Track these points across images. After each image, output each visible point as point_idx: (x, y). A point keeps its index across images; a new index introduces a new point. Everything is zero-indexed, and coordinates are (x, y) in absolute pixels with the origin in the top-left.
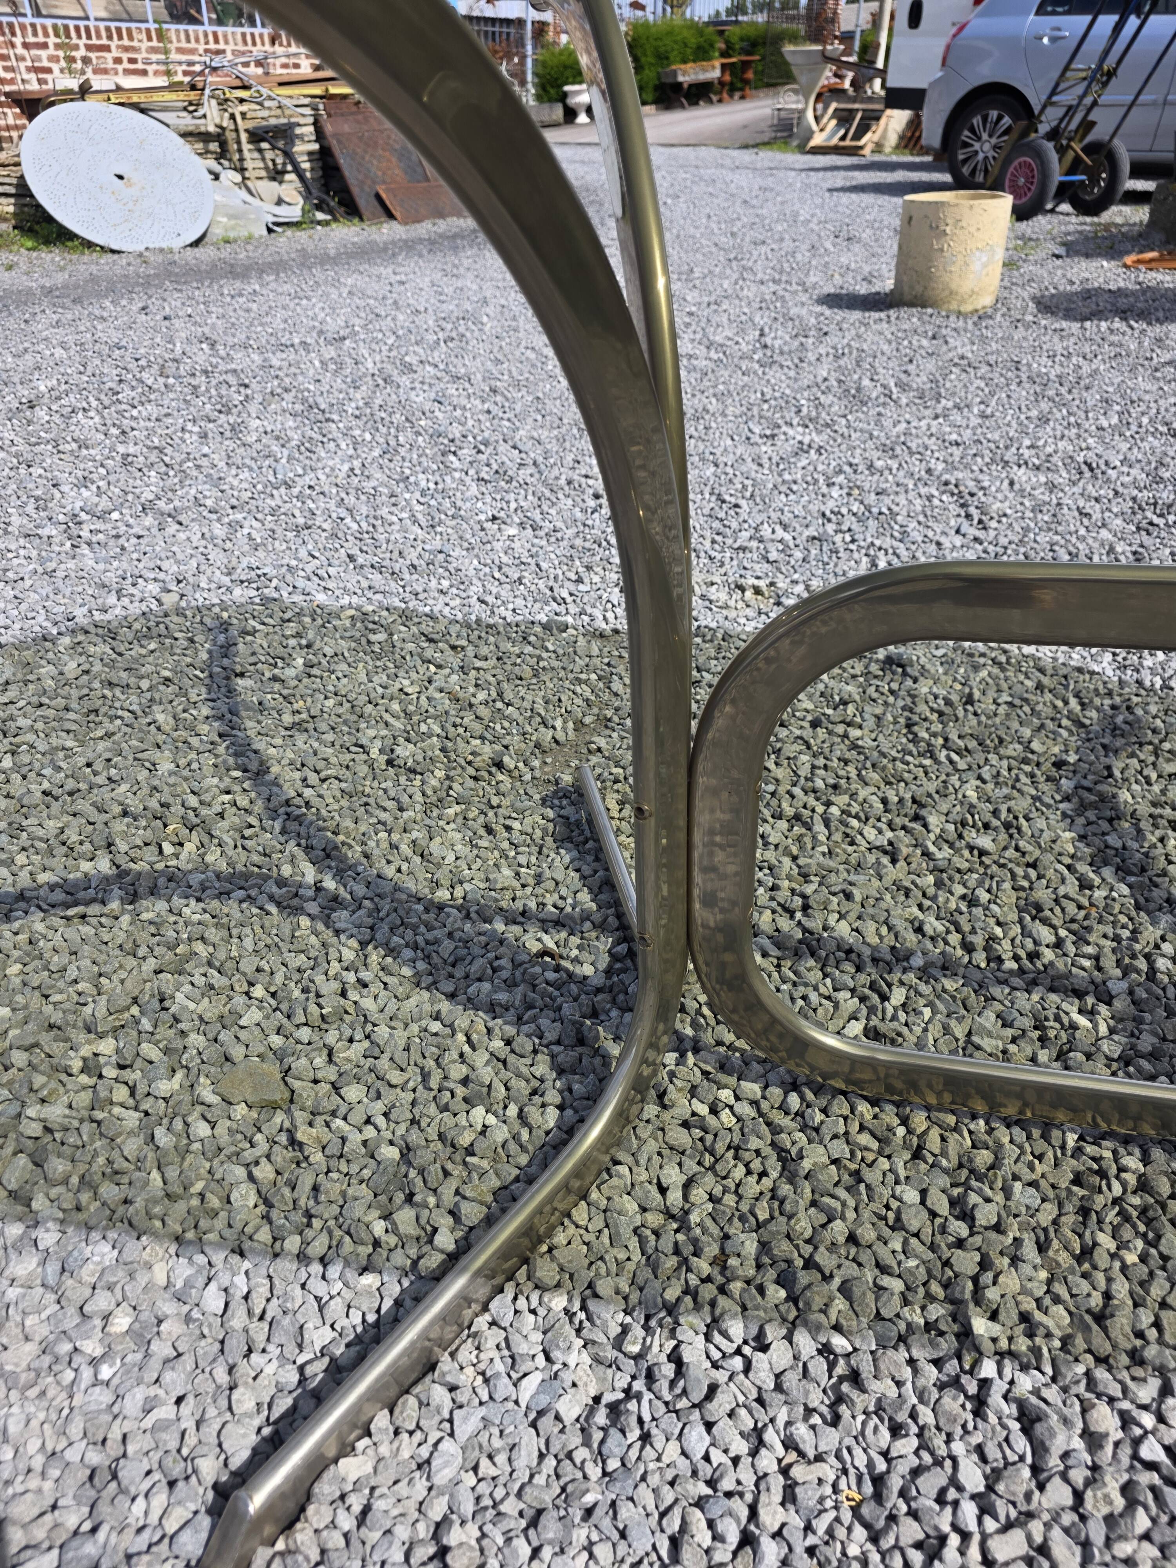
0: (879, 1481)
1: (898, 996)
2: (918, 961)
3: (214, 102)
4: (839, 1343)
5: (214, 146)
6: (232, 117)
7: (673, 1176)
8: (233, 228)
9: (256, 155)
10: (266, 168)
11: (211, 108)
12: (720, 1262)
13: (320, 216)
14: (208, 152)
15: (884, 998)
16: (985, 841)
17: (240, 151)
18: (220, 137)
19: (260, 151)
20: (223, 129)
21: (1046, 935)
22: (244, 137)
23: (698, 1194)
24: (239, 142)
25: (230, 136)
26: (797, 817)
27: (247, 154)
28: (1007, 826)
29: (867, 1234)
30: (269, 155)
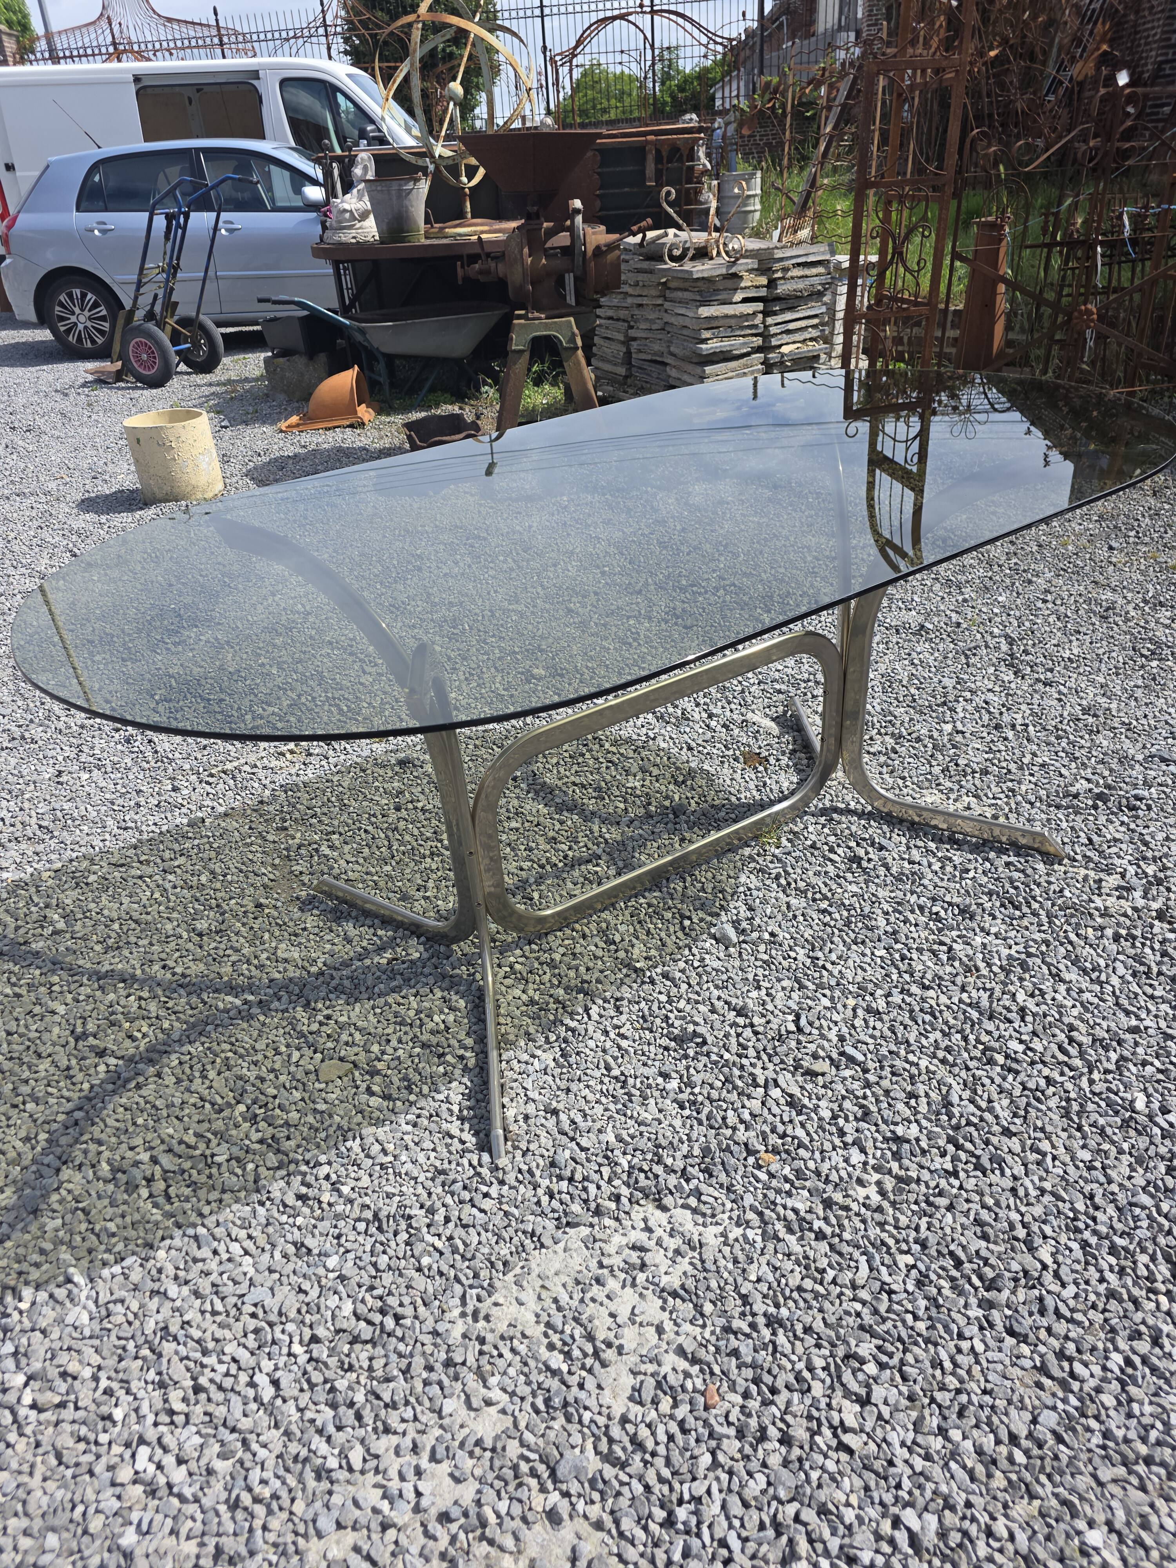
0: (643, 1017)
1: (536, 895)
2: (532, 880)
4: (608, 994)
7: (517, 993)
12: (557, 1001)
15: (531, 899)
16: (514, 824)
21: (565, 847)
23: (531, 992)
26: (432, 854)
28: (517, 814)
29: (591, 965)
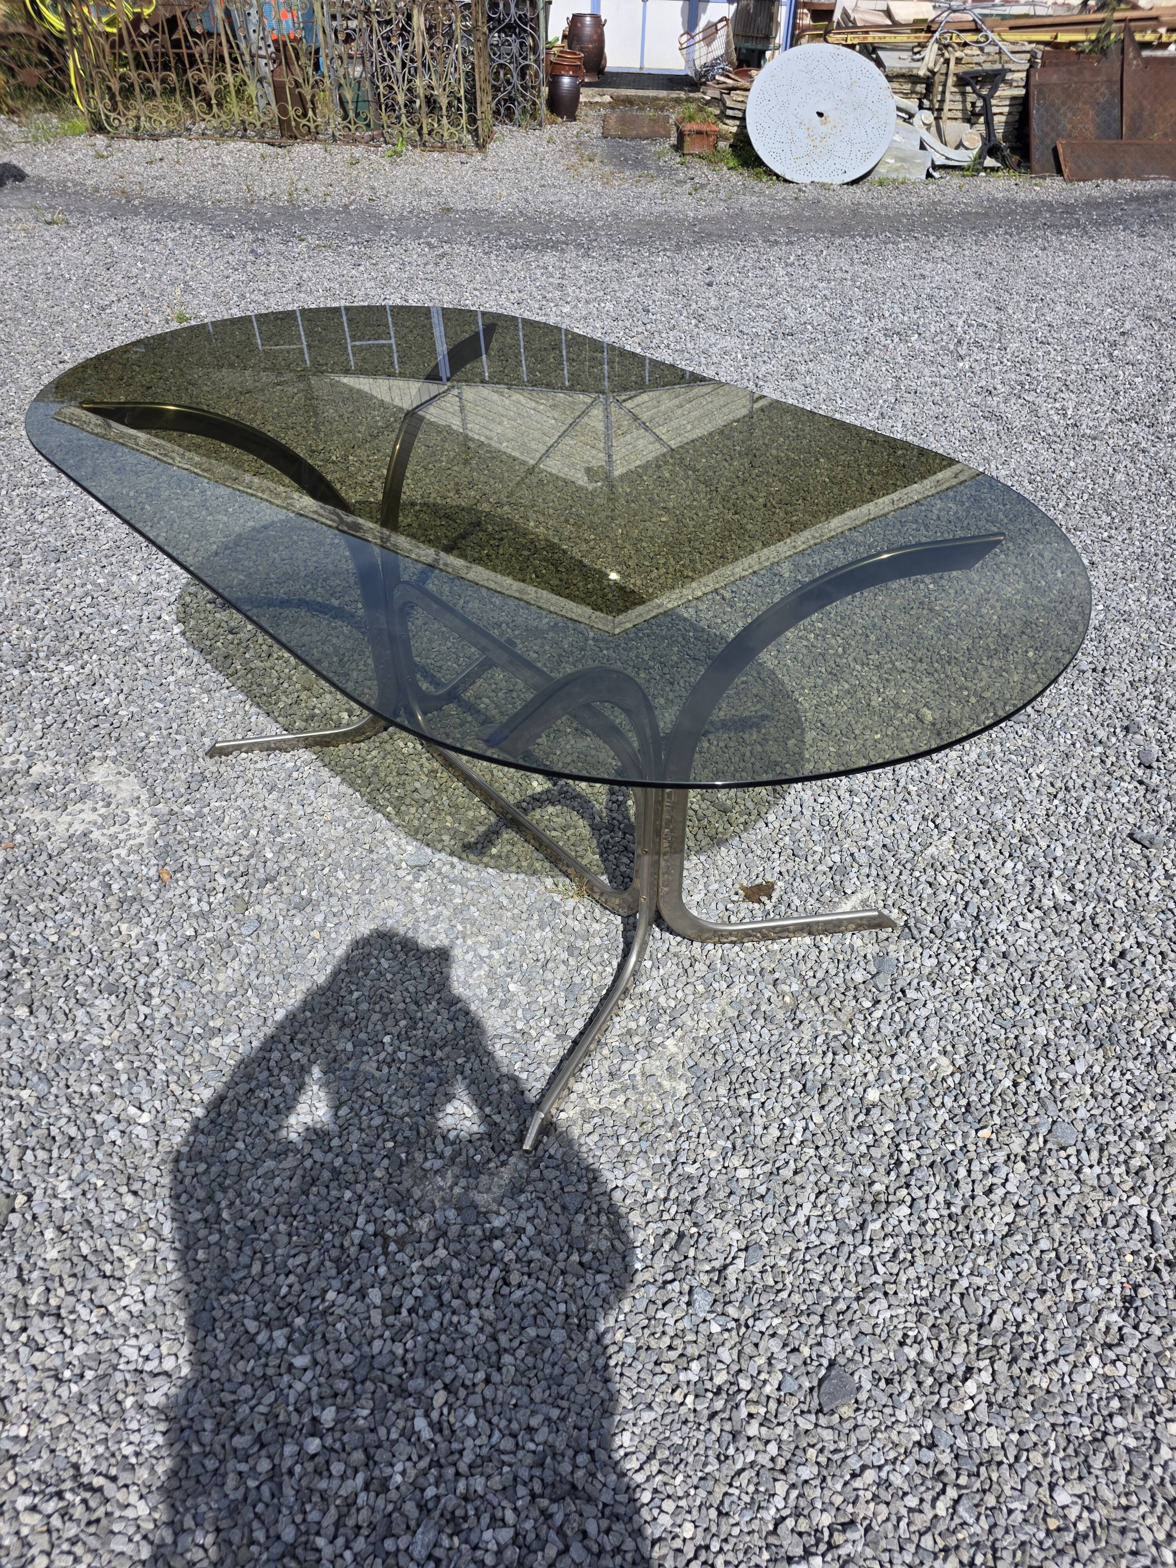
3: (936, 46)
5: (921, 88)
6: (947, 62)
8: (897, 170)
9: (958, 97)
10: (964, 110)
11: (931, 53)
13: (989, 162)
14: (913, 92)
17: (943, 93)
18: (928, 82)
19: (963, 94)
20: (934, 73)
22: (951, 80)
24: (945, 85)
25: (938, 78)
27: (948, 96)
30: (971, 98)
